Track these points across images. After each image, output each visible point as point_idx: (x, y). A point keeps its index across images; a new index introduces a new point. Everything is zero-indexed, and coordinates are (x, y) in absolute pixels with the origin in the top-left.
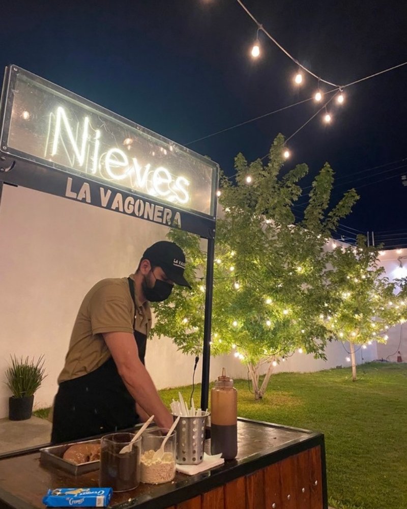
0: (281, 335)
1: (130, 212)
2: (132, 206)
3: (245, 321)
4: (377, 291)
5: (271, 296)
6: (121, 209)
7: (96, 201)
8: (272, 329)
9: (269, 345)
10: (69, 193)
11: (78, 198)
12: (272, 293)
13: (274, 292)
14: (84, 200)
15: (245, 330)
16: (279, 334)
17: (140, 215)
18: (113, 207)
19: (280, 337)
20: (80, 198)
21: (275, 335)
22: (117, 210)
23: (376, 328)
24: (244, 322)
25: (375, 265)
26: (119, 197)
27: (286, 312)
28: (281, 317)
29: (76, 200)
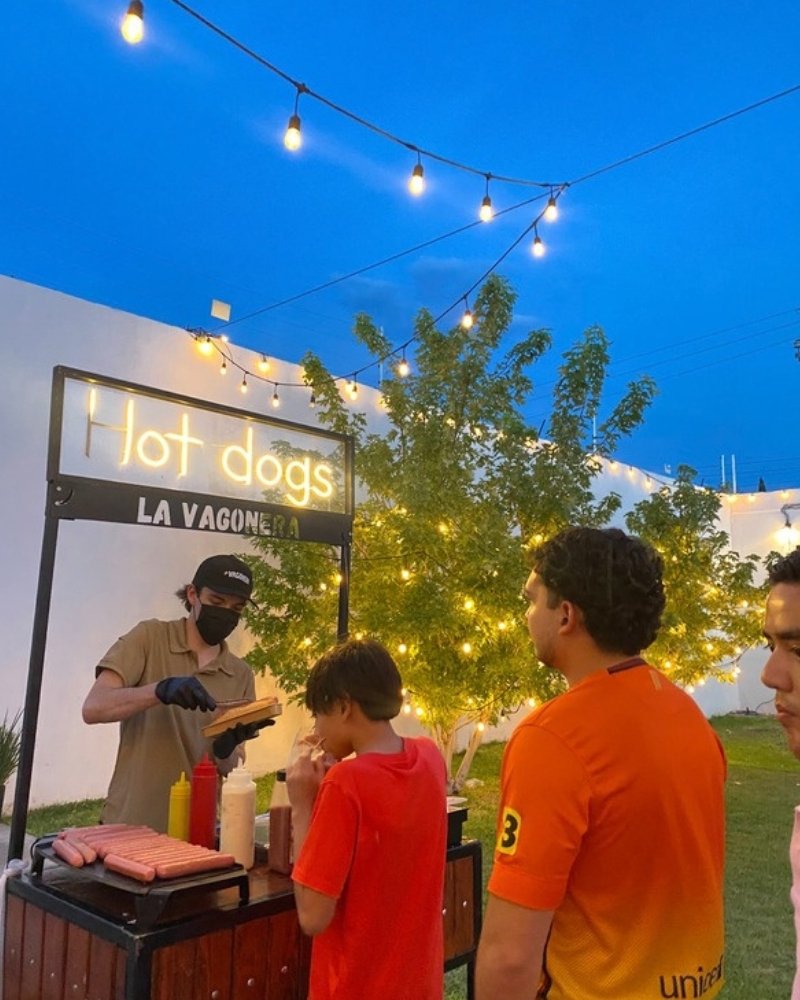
0: (492, 670)
1: (225, 527)
2: (228, 521)
3: (422, 643)
4: (714, 580)
5: (472, 595)
6: (212, 527)
7: (178, 522)
8: (475, 659)
9: (471, 689)
10: (142, 517)
11: (154, 522)
12: (472, 590)
13: (477, 588)
14: (162, 524)
15: (422, 660)
16: (489, 669)
17: (240, 529)
18: (201, 526)
19: (491, 676)
20: (156, 521)
21: (481, 670)
22: (207, 528)
23: (713, 653)
24: (421, 646)
25: (711, 528)
26: (209, 510)
27: (502, 626)
28: (495, 635)
29: (152, 524)
